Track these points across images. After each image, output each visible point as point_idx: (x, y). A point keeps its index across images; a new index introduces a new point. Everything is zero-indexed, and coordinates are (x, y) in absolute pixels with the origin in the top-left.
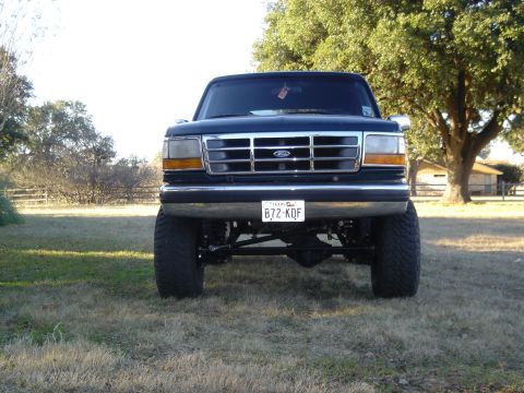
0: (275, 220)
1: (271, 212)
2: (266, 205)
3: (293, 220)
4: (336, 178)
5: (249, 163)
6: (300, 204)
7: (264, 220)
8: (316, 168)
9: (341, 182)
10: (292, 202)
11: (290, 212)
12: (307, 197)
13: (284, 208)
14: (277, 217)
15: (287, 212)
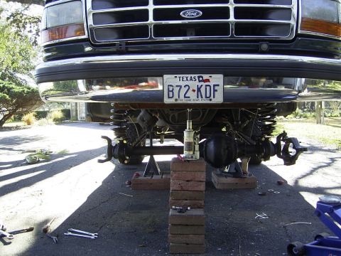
0: (182, 100)
1: (176, 90)
3: (207, 102)
7: (167, 101)
10: (206, 77)
11: (203, 90)
14: (185, 97)
15: (199, 89)
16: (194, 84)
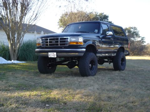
0: (51, 57)
1: (50, 55)
2: (49, 53)
3: (54, 57)
4: (63, 48)
5: (48, 44)
6: (55, 53)
7: (49, 57)
8: (60, 45)
11: (54, 55)
12: (57, 52)
13: (52, 54)
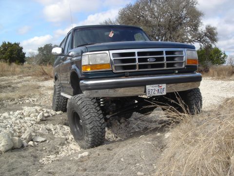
0: (153, 95)
3: (161, 94)
4: (177, 72)
5: (135, 66)
6: (164, 86)
8: (167, 67)
9: (179, 73)
14: (154, 93)
15: (158, 90)
16: (157, 88)
